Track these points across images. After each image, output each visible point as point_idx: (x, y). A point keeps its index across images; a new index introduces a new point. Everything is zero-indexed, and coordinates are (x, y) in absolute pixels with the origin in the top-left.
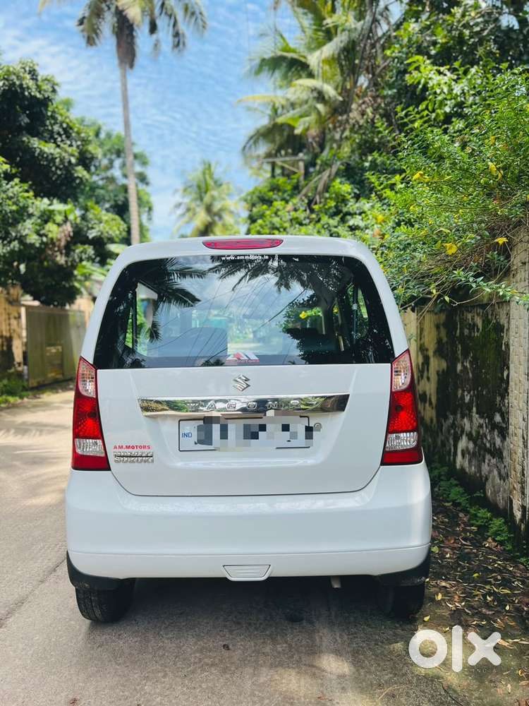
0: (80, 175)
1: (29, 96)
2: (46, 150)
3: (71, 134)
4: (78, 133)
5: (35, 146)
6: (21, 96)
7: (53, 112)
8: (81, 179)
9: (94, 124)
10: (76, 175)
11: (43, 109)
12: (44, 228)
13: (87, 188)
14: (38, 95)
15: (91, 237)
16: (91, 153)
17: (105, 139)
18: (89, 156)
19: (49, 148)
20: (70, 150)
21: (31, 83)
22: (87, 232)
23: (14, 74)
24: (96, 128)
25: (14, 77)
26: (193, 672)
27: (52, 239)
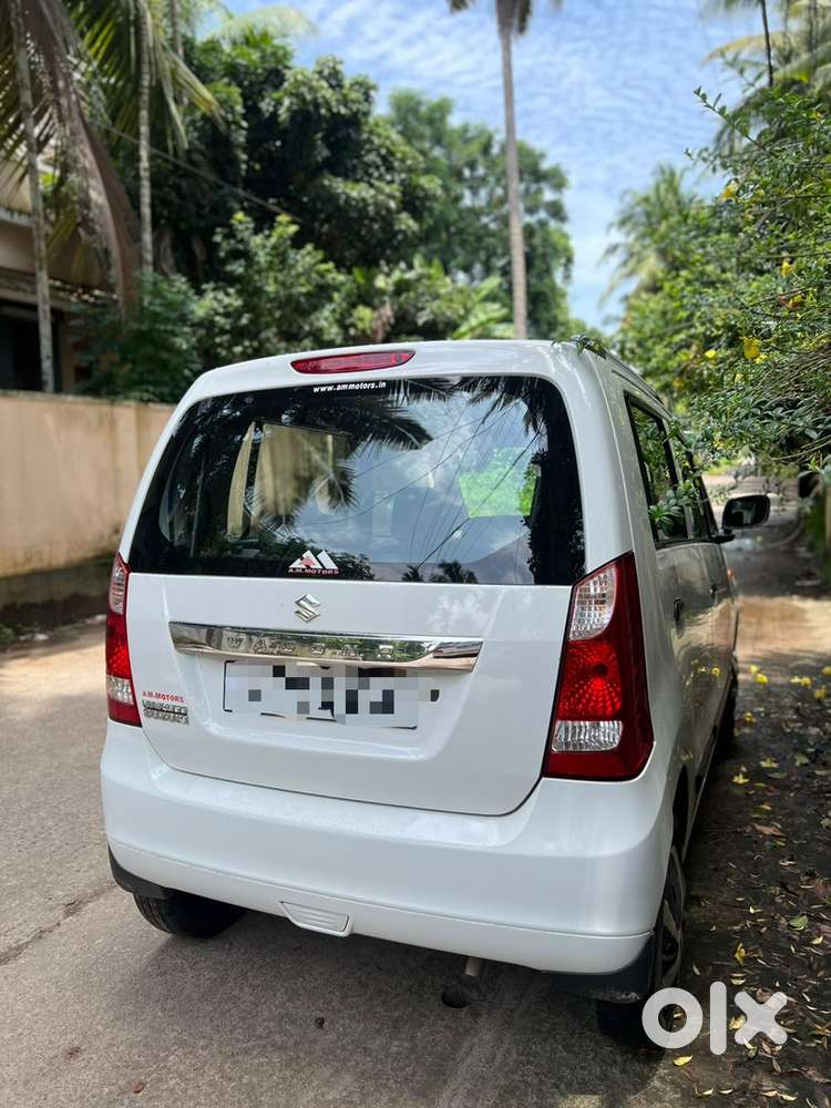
0: (403, 227)
1: (328, 115)
2: (354, 194)
3: (391, 163)
4: (403, 160)
5: (339, 191)
6: (316, 117)
7: (371, 132)
8: (404, 232)
9: (482, 132)
10: (397, 228)
11: (351, 131)
12: (351, 315)
13: (472, 239)
14: (343, 110)
15: (421, 321)
16: (423, 189)
17: (498, 156)
18: (421, 194)
19: (357, 191)
20: (387, 189)
21: (328, 93)
22: (415, 315)
23: (304, 84)
24: (484, 140)
25: (304, 90)
26: (247, 1052)
27: (364, 331)
